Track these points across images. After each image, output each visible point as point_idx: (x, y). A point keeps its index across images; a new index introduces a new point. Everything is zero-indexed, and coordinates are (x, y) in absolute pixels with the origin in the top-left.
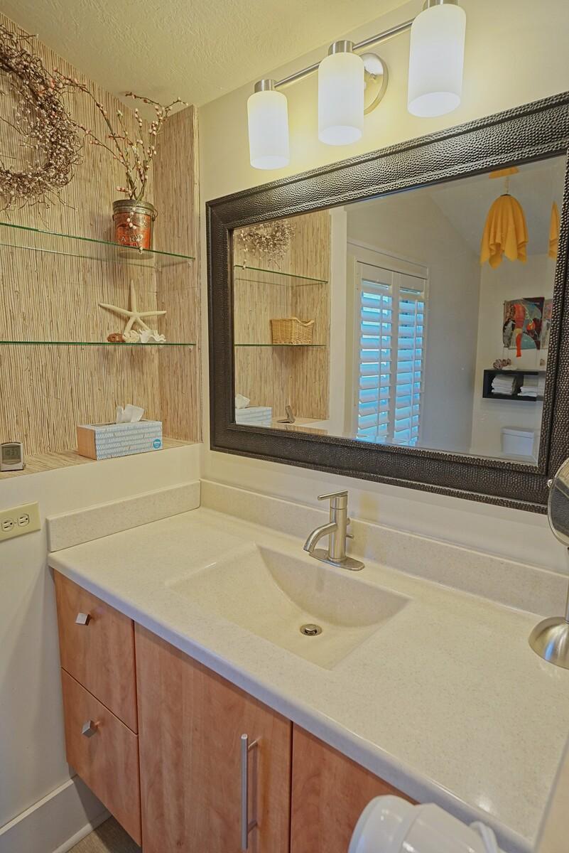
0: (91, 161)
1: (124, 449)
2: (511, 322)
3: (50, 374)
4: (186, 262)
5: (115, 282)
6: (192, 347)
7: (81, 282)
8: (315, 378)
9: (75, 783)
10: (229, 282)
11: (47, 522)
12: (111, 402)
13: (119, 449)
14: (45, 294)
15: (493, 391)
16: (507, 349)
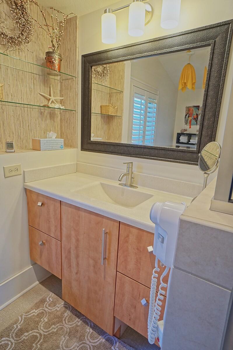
0: (36, 35)
1: (51, 148)
2: (188, 115)
3: (21, 119)
4: (72, 79)
5: (45, 85)
6: (74, 112)
7: (32, 83)
8: (117, 129)
9: (33, 267)
10: (90, 87)
11: (24, 171)
12: (43, 132)
13: (49, 148)
14: (19, 87)
15: (180, 141)
16: (186, 125)
